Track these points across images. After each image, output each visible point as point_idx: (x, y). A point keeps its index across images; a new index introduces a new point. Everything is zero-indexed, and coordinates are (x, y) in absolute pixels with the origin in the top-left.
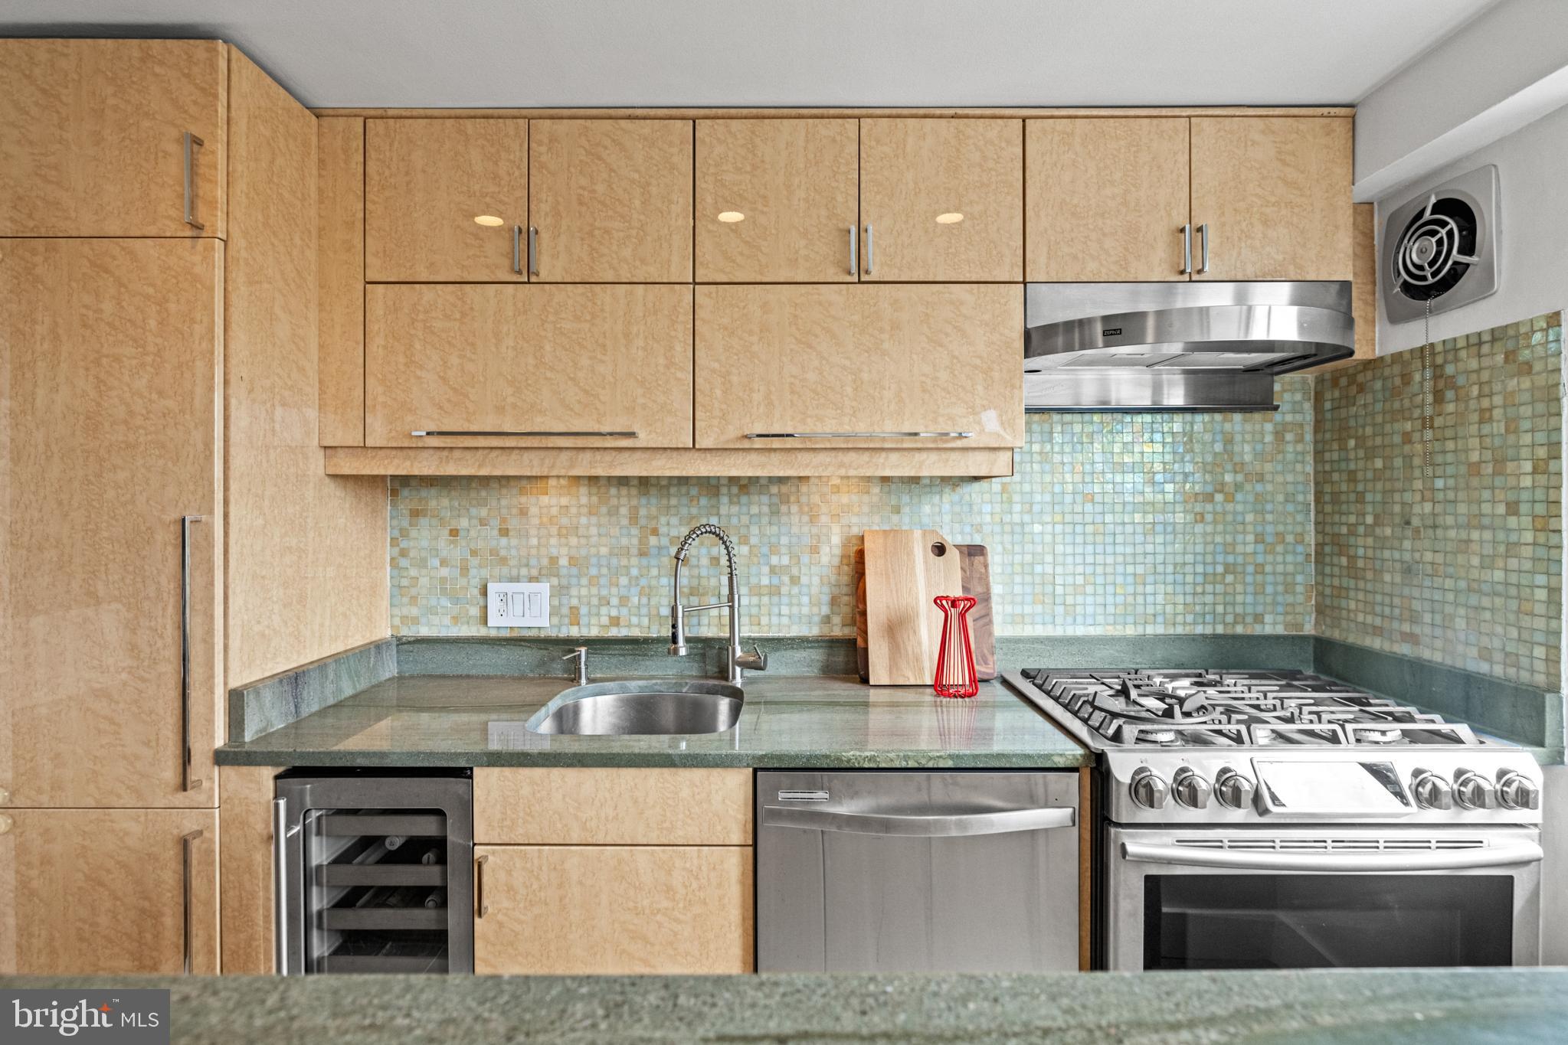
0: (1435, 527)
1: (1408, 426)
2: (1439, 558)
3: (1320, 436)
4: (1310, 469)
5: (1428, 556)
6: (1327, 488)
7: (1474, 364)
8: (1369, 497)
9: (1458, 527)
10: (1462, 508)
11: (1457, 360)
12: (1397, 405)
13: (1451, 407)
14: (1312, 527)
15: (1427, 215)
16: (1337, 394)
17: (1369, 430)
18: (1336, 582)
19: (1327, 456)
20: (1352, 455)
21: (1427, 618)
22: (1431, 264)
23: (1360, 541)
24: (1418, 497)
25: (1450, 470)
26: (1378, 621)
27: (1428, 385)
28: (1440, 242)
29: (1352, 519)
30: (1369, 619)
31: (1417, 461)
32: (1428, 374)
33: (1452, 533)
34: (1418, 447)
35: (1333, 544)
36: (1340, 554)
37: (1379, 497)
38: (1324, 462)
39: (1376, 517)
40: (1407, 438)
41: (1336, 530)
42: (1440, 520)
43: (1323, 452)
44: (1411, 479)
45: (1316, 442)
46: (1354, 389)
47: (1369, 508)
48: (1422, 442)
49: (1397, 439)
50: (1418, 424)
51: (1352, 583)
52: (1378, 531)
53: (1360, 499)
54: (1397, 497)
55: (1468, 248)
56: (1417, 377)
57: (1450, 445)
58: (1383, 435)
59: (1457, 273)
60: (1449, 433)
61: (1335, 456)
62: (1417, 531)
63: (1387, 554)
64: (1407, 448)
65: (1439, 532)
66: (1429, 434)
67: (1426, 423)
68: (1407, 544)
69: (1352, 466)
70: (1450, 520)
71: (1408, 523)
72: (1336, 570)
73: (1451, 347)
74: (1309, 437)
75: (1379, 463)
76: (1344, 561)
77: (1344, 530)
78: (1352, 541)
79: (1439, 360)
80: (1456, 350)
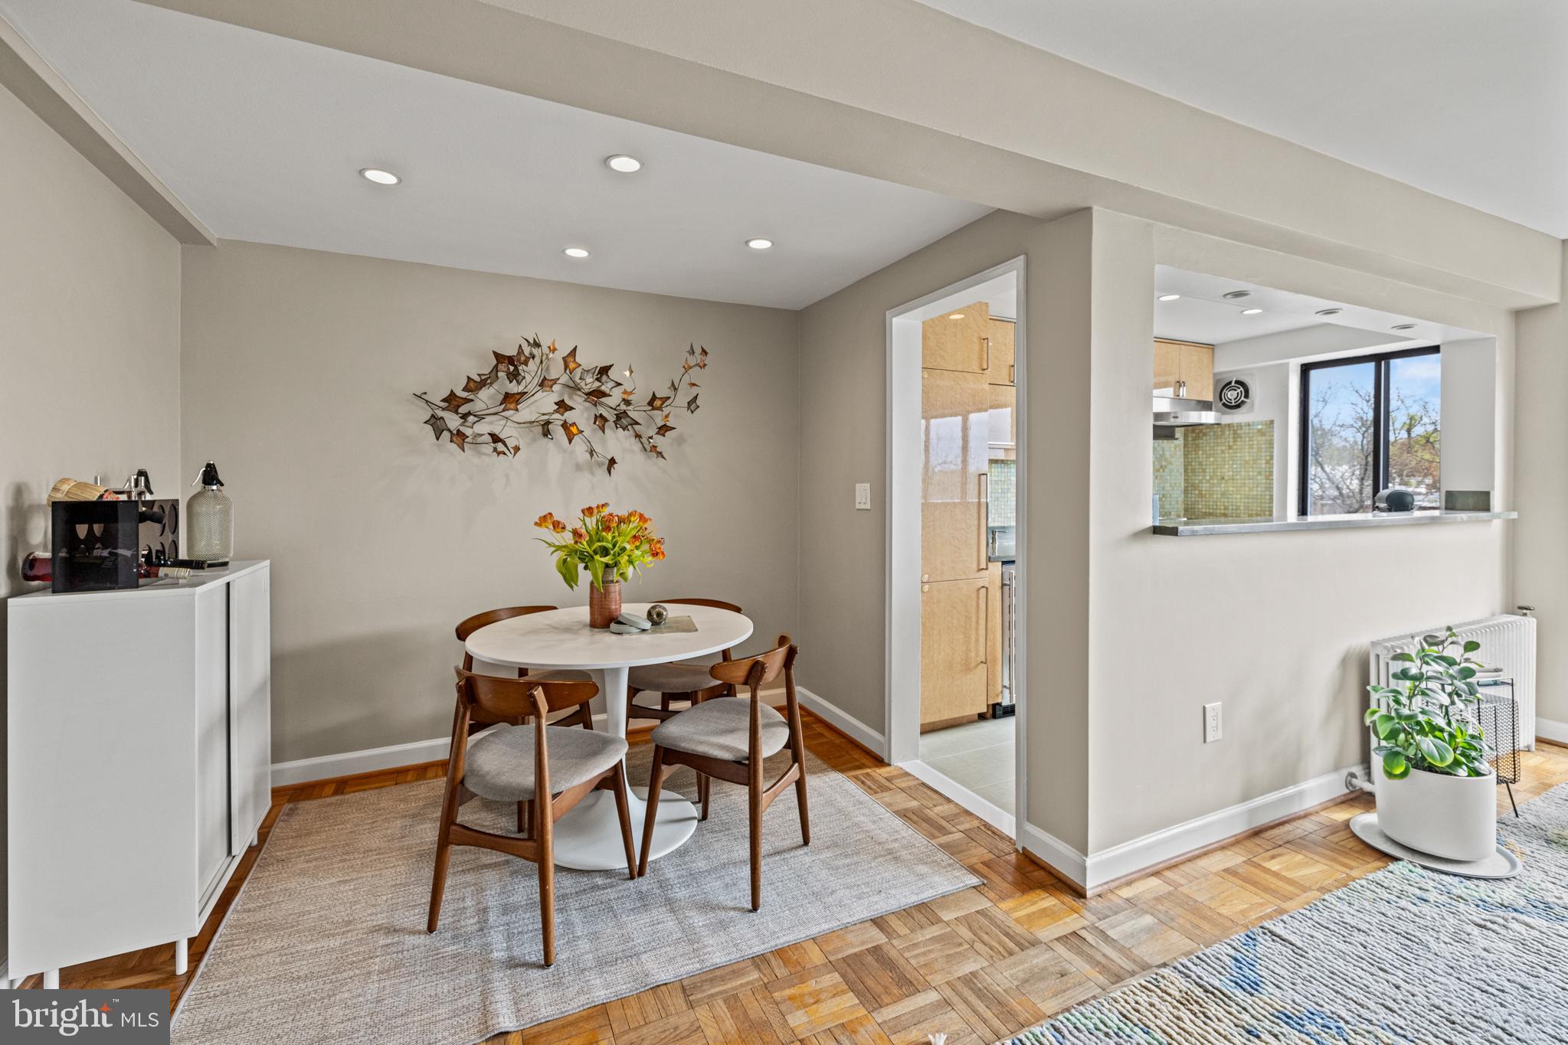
0: (1233, 479)
1: (1224, 448)
2: (1235, 489)
3: (1186, 449)
4: (1183, 460)
5: (1231, 489)
6: (1190, 467)
7: (1247, 431)
8: (1207, 470)
9: (1241, 479)
10: (1243, 473)
11: (1241, 429)
12: (1219, 441)
13: (1239, 443)
14: (1183, 481)
15: (1233, 384)
16: (1194, 435)
17: (1208, 448)
18: (1193, 499)
19: (1190, 456)
20: (1201, 456)
21: (1230, 507)
22: (1235, 399)
23: (1204, 485)
24: (1227, 470)
25: (1238, 462)
26: (1211, 511)
27: (1231, 436)
28: (1238, 393)
29: (1201, 478)
30: (1208, 510)
31: (1227, 459)
32: (1232, 432)
33: (1239, 481)
34: (1227, 455)
35: (1192, 486)
36: (1195, 490)
37: (1212, 470)
38: (1188, 458)
39: (1211, 477)
40: (1223, 452)
41: (1193, 481)
42: (1235, 477)
43: (1188, 455)
44: (1224, 465)
45: (1184, 451)
46: (1201, 435)
47: (1208, 474)
48: (1229, 453)
49: (1219, 452)
50: (1227, 448)
51: (1200, 499)
52: (1211, 481)
53: (1204, 471)
54: (1219, 470)
55: (1247, 396)
56: (1227, 433)
57: (1239, 455)
58: (1213, 450)
59: (1243, 402)
60: (1239, 451)
61: (1193, 456)
62: (1226, 481)
63: (1215, 489)
64: (1223, 455)
65: (1235, 481)
66: (1231, 451)
67: (1230, 447)
68: (1223, 485)
69: (1201, 460)
70: (1238, 477)
71: (1223, 478)
72: (1193, 496)
73: (1240, 426)
74: (1182, 450)
75: (1212, 459)
76: (1197, 492)
77: (1197, 482)
78: (1201, 485)
79: (1235, 428)
80: (1241, 426)
